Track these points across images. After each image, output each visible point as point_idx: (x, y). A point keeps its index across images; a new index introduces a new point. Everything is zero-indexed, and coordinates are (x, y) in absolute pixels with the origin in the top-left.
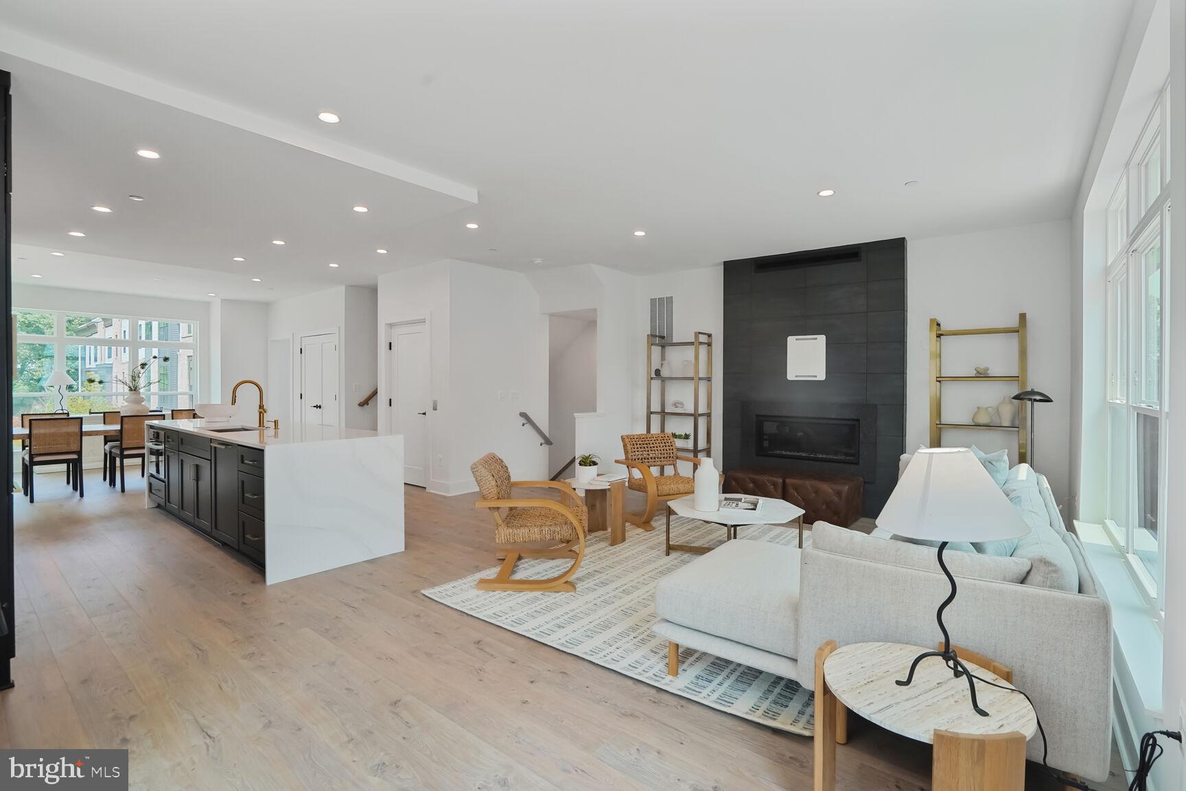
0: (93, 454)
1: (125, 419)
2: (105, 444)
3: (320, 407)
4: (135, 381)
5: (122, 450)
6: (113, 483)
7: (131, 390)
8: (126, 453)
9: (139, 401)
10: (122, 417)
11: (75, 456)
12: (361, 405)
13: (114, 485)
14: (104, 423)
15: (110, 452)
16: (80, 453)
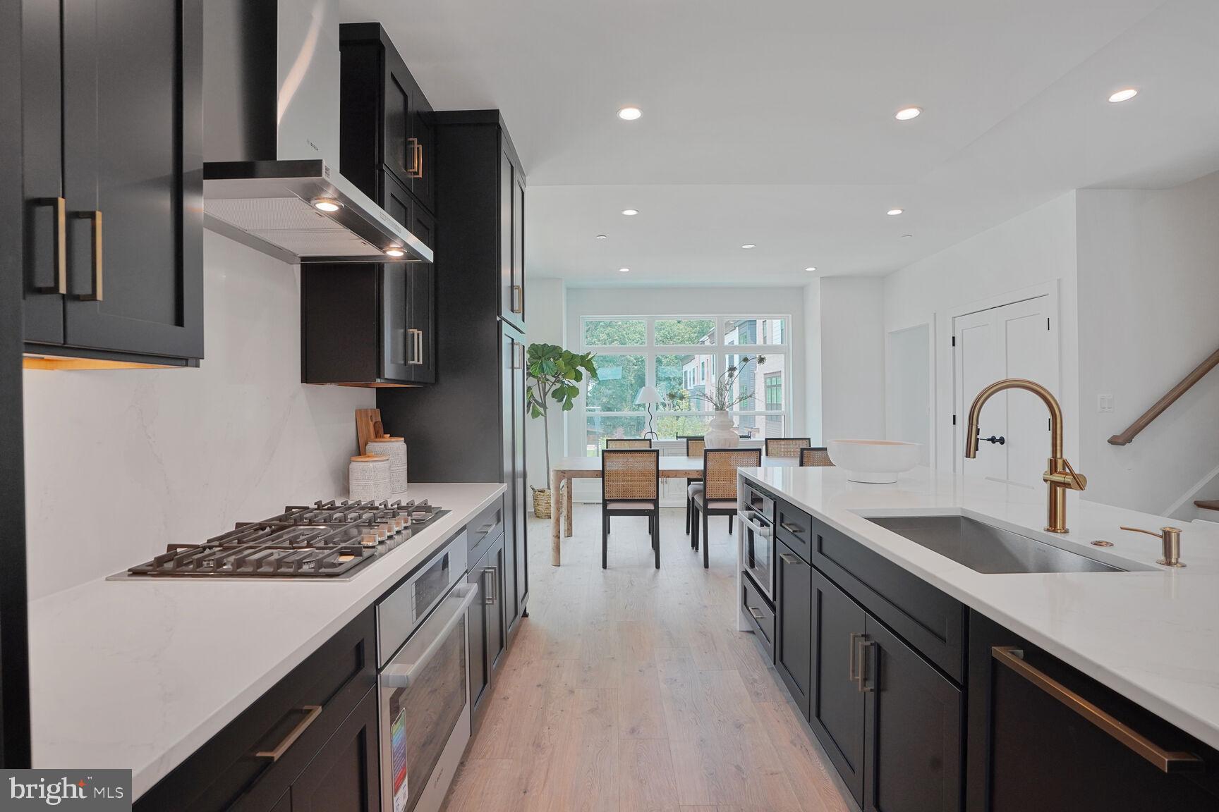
0: (674, 496)
1: (710, 455)
2: (689, 484)
3: (1002, 441)
4: (721, 395)
5: (706, 501)
6: (695, 544)
7: (717, 409)
8: (711, 506)
9: (727, 425)
10: (706, 451)
11: (650, 507)
12: (1114, 441)
13: (697, 549)
14: (688, 455)
15: (693, 498)
16: (655, 502)
